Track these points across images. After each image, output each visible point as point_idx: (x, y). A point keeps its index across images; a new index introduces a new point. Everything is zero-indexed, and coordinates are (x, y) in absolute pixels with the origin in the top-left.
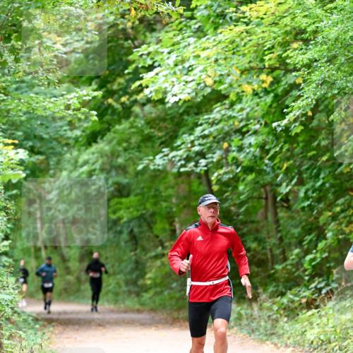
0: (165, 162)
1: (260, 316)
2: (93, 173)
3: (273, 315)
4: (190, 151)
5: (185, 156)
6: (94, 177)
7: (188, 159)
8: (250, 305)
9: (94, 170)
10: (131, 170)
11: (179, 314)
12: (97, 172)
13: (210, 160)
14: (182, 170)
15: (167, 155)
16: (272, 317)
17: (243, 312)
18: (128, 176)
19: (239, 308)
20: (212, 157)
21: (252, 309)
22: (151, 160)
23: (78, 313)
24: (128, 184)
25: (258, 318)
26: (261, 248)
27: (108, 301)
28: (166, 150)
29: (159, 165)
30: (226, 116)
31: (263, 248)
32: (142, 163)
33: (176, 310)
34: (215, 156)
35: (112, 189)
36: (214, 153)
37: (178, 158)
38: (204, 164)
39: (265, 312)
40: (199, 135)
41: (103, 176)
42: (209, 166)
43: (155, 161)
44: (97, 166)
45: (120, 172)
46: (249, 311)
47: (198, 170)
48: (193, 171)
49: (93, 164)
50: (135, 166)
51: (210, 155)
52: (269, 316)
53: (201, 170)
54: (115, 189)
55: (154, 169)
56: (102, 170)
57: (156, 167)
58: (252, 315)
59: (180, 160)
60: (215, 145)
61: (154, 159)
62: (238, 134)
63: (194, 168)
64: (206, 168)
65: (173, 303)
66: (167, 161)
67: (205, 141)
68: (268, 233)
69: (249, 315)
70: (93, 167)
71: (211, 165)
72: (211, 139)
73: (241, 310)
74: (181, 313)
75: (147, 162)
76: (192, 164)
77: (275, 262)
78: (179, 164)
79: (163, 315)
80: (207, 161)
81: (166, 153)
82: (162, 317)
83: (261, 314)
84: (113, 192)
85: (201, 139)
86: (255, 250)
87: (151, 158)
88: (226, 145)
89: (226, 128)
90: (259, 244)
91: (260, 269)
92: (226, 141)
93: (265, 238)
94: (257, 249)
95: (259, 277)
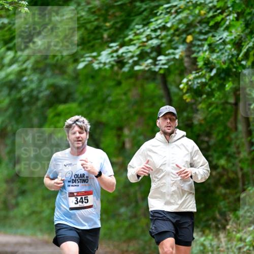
0: (113, 59)
1: (228, 249)
2: (23, 73)
3: (244, 247)
4: (145, 46)
5: (138, 52)
6: (25, 79)
7: (142, 56)
8: (217, 235)
9: (26, 70)
10: (70, 69)
11: (128, 246)
12: (28, 72)
13: (172, 56)
14: (137, 68)
15: (117, 51)
16: (242, 250)
17: (207, 243)
18: (66, 77)
19: (202, 239)
20: (173, 54)
21: (219, 239)
22: (94, 57)
23: (5, 245)
24: (67, 86)
25: (226, 250)
26: (230, 165)
27: (41, 230)
28: (114, 45)
29: (105, 64)
30: (190, 4)
31: (234, 165)
32: (84, 61)
33: (125, 242)
34: (177, 51)
35: (47, 93)
36: (176, 48)
37: (130, 55)
38: (164, 62)
39: (235, 243)
40: (157, 27)
41: (35, 77)
42: (170, 64)
43: (100, 58)
44: (29, 65)
45: (57, 71)
46: (215, 243)
47: (156, 69)
48: (150, 70)
49: (24, 62)
50: (76, 64)
51: (171, 51)
52: (240, 248)
53: (160, 69)
54: (51, 92)
55: (100, 69)
56: (35, 69)
57: (102, 65)
58: (218, 247)
59: (132, 57)
60: (176, 38)
61: (99, 55)
62: (204, 25)
63: (152, 67)
64: (166, 67)
65: (122, 233)
66: (116, 58)
67: (164, 33)
68: (238, 147)
69: (215, 246)
70: (25, 66)
71: (172, 63)
72: (172, 31)
73: (204, 240)
74: (131, 244)
75: (90, 59)
76: (150, 61)
77: (246, 183)
78: (131, 61)
79: (109, 247)
80: (167, 58)
81: (115, 48)
82: (108, 250)
83: (229, 246)
84: (48, 96)
85: (159, 31)
86: (223, 167)
87: (95, 54)
88: (189, 38)
89: (191, 18)
90: (228, 161)
91: (228, 191)
92: (190, 34)
93: (234, 153)
94: (226, 166)
95: (227, 201)
